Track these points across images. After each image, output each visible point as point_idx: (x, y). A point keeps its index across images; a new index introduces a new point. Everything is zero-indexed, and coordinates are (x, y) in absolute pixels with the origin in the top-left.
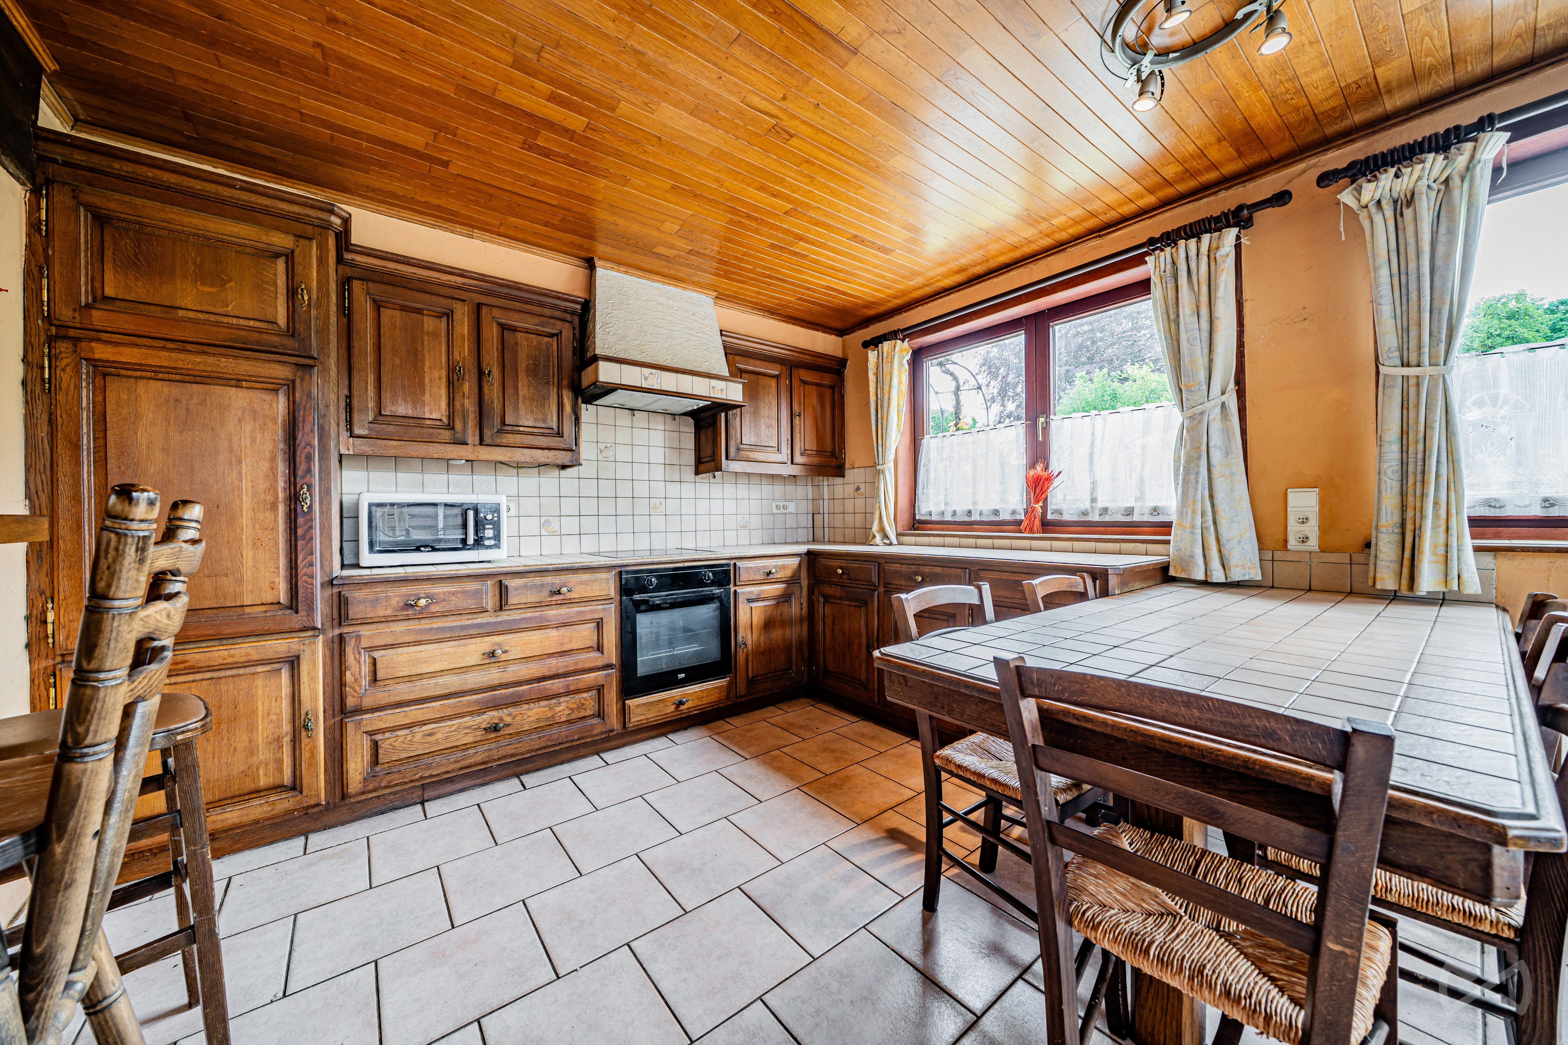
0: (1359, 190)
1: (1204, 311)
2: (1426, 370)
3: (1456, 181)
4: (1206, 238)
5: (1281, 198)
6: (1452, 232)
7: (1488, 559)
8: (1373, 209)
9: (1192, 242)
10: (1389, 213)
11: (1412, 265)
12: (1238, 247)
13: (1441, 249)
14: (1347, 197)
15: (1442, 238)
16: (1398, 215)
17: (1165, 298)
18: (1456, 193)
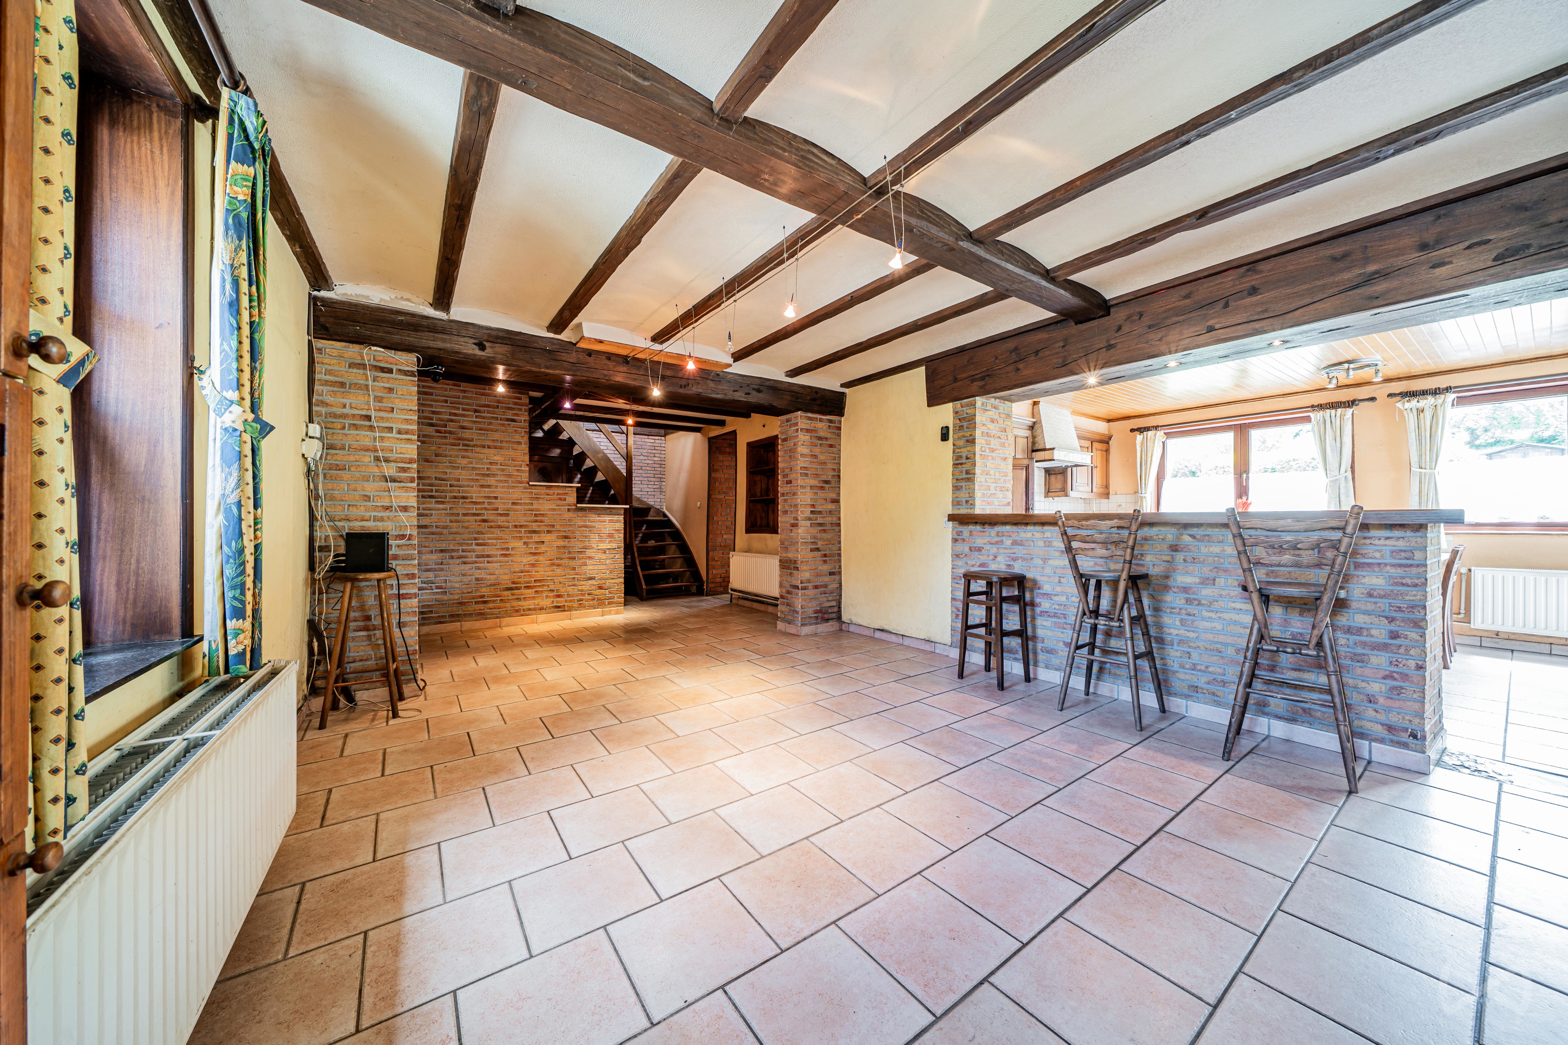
0: (1404, 403)
1: (1338, 439)
2: (1428, 471)
3: (1439, 407)
4: (1339, 410)
5: (1373, 399)
6: (1437, 424)
7: (1450, 537)
8: (1409, 411)
9: (1333, 411)
10: (1415, 414)
11: (1423, 433)
12: (1353, 414)
13: (1433, 429)
14: (1399, 405)
15: (1434, 425)
16: (1418, 415)
17: (1319, 431)
18: (1439, 411)
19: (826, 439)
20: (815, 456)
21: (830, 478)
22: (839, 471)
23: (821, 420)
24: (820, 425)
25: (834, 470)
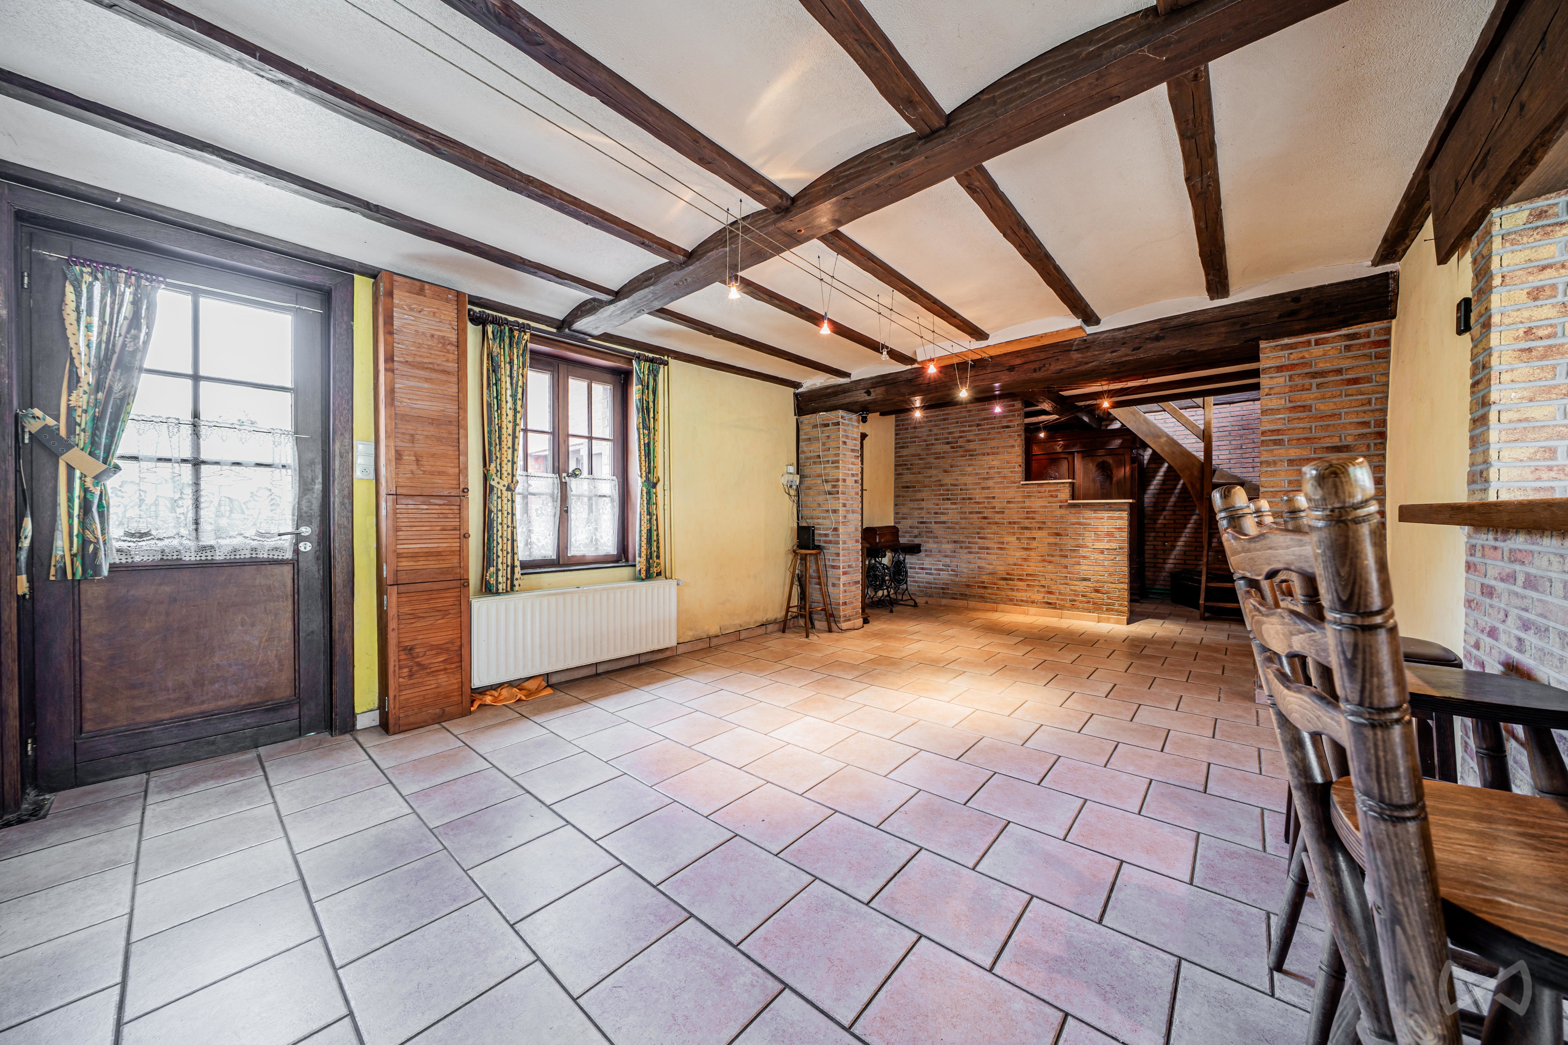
19: (1339, 371)
20: (1305, 408)
21: (1349, 441)
22: (1384, 423)
23: (1317, 342)
24: (1317, 351)
25: (1366, 424)
